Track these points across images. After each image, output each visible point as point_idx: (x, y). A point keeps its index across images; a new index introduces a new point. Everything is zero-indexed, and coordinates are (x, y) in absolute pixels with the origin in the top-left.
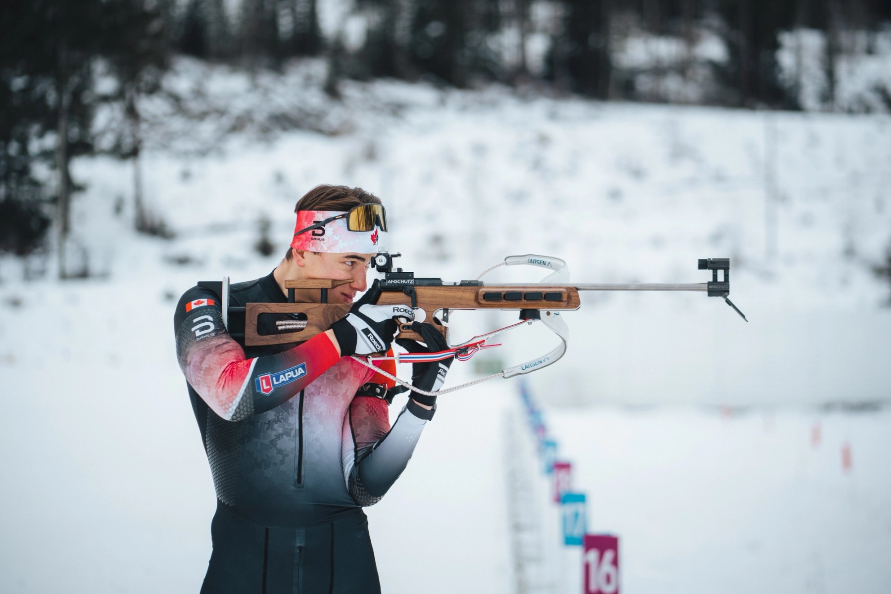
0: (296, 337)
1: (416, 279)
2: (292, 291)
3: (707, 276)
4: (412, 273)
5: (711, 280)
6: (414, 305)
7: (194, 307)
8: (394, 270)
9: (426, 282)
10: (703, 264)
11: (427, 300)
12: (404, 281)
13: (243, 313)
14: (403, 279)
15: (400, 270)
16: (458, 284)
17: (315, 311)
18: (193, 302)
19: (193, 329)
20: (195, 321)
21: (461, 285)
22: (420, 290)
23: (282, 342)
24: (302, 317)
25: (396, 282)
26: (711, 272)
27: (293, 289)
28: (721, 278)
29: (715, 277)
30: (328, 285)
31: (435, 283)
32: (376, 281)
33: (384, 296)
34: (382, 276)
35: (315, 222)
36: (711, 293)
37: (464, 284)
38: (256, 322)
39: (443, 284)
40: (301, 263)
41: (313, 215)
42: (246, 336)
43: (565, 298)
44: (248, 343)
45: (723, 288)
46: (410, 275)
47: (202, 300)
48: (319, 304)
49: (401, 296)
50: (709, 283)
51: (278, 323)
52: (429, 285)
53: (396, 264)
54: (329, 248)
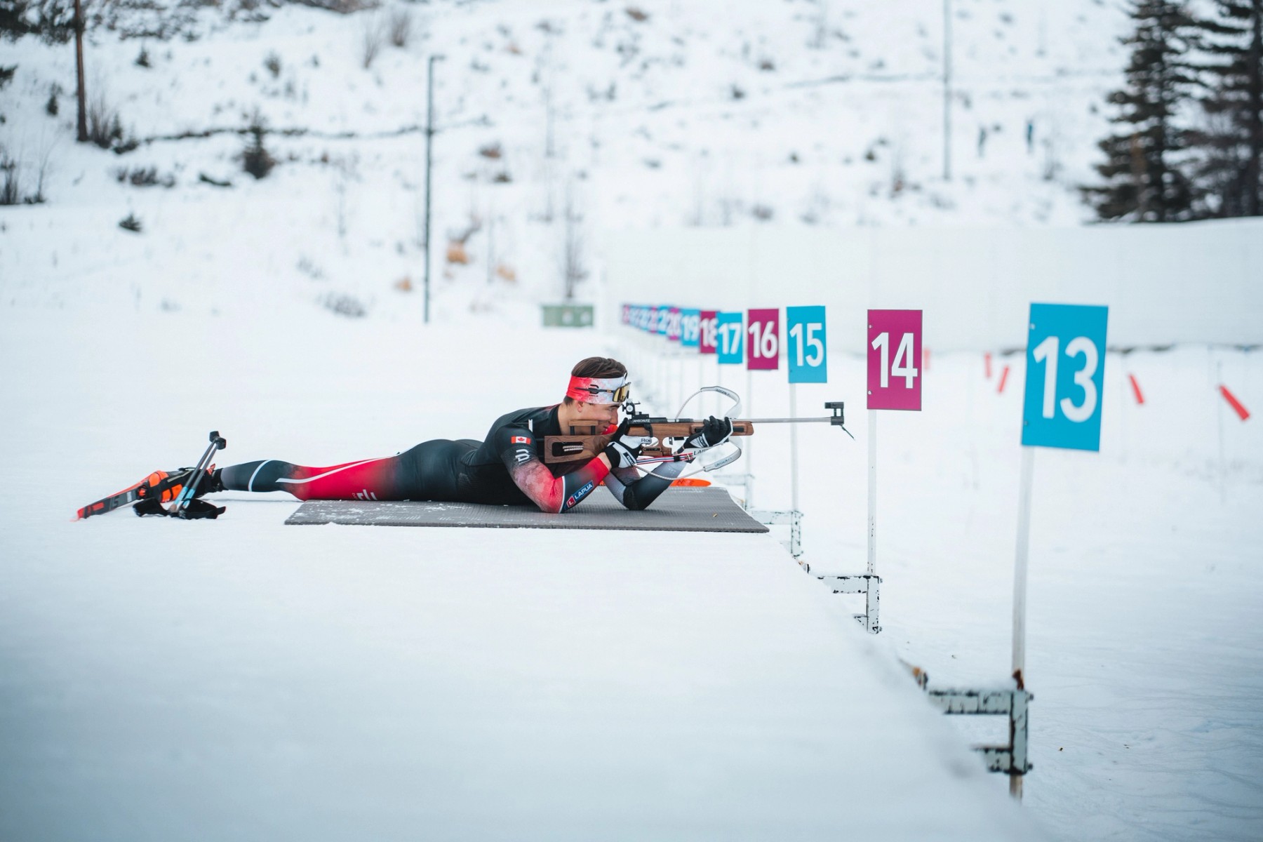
0: (577, 457)
1: (651, 419)
2: (572, 428)
3: (830, 412)
4: (648, 415)
5: (833, 415)
6: (651, 436)
7: (517, 441)
8: (637, 414)
9: (658, 421)
10: (828, 406)
11: (658, 432)
12: (644, 421)
13: (543, 442)
14: (643, 419)
15: (640, 413)
16: (678, 421)
17: (590, 441)
18: (518, 438)
19: (517, 457)
20: (518, 451)
21: (680, 422)
22: (654, 426)
23: (568, 460)
24: (580, 444)
25: (639, 421)
26: (832, 410)
27: (574, 427)
28: (839, 414)
29: (835, 413)
30: (596, 424)
31: (663, 421)
32: (626, 419)
33: (632, 430)
34: (630, 417)
35: (591, 385)
36: (833, 423)
37: (683, 422)
38: (551, 448)
39: (668, 421)
40: (580, 410)
41: (590, 381)
42: (545, 457)
43: (745, 430)
44: (547, 462)
45: (840, 420)
46: (646, 416)
47: (524, 438)
48: (590, 436)
49: (642, 430)
50: (832, 418)
51: (564, 447)
52: (660, 423)
53: (638, 409)
54: (600, 401)
